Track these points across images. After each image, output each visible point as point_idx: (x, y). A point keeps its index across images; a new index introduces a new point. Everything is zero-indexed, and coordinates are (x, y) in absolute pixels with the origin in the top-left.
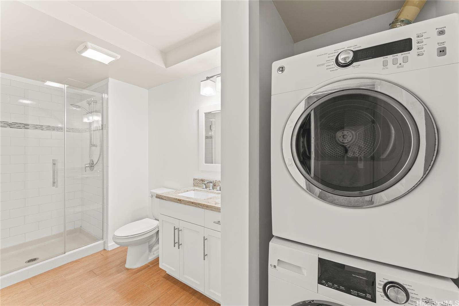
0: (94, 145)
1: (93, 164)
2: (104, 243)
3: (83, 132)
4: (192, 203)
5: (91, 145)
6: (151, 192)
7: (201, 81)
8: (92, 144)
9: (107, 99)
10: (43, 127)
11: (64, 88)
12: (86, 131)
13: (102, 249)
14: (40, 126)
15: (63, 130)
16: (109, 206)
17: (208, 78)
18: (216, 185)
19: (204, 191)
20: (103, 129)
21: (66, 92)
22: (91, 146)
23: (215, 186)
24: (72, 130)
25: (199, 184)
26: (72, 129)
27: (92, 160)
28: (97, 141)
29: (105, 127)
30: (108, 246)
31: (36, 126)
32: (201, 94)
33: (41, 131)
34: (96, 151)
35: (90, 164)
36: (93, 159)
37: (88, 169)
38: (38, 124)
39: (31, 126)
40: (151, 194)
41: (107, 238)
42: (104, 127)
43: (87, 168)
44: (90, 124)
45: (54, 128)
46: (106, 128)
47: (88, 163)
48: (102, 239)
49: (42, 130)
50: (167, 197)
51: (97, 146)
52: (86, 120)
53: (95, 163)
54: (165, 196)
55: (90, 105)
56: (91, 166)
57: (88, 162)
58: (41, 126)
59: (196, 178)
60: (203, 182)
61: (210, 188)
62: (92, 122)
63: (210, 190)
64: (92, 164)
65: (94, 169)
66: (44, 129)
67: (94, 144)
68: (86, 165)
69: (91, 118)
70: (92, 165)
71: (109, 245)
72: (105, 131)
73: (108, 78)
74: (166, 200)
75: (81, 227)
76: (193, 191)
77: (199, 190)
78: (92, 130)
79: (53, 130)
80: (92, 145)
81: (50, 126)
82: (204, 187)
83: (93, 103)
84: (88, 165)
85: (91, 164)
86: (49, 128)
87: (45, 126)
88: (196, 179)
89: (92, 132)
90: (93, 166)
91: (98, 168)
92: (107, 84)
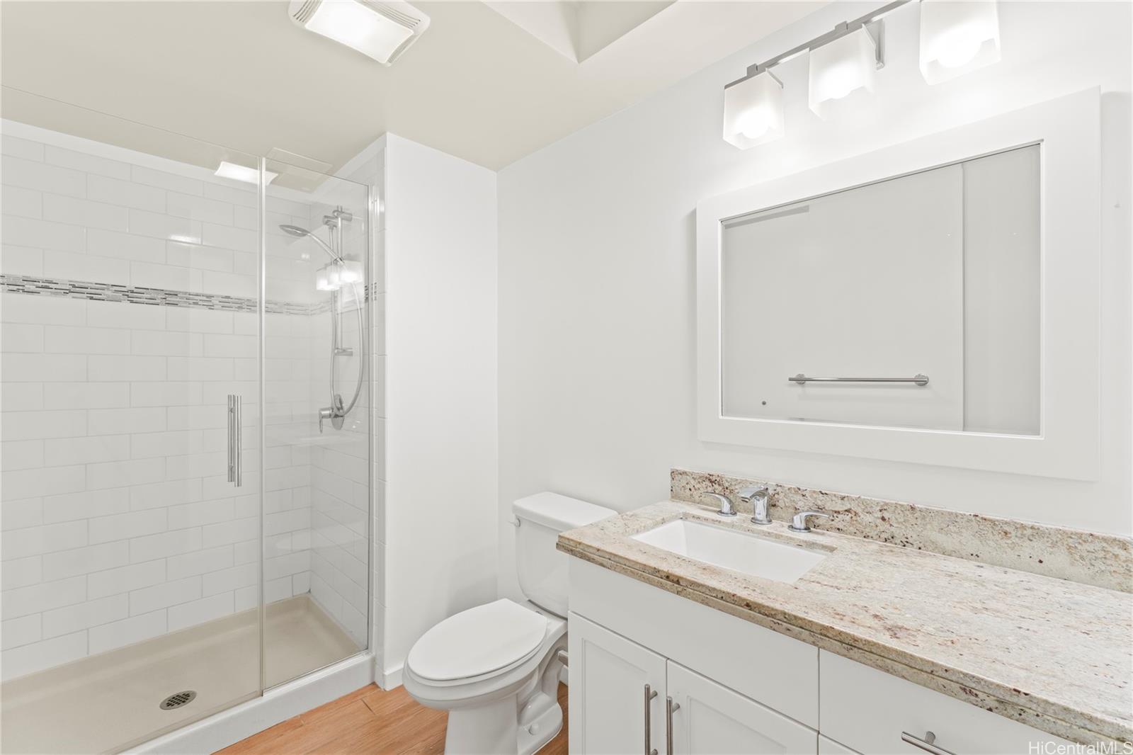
0: (344, 351)
1: (342, 408)
2: (373, 661)
3: (314, 314)
4: (748, 605)
5: (336, 351)
6: (516, 509)
7: (726, 87)
8: (338, 349)
9: (382, 215)
10: (215, 301)
11: (258, 183)
12: (323, 309)
13: (367, 682)
14: (205, 298)
15: (258, 308)
16: (386, 546)
17: (754, 70)
18: (781, 504)
19: (732, 525)
20: (370, 298)
21: (266, 196)
22: (336, 354)
23: (774, 506)
24: (289, 307)
25: (695, 493)
26: (288, 304)
27: (339, 396)
28: (352, 340)
29: (375, 292)
30: (383, 675)
31: (196, 298)
32: (724, 138)
33: (206, 311)
34: (351, 367)
35: (333, 409)
36: (341, 394)
37: (327, 421)
38: (200, 291)
39: (182, 298)
40: (514, 515)
41: (381, 644)
42: (371, 292)
43: (324, 420)
44: (334, 296)
45: (241, 304)
46: (377, 296)
47: (330, 406)
48: (367, 648)
49: (211, 307)
50: (611, 554)
51: (351, 354)
52: (323, 285)
53: (346, 406)
54: (598, 550)
55: (332, 229)
56: (336, 416)
57: (327, 402)
58: (208, 297)
59: (681, 468)
60: (716, 486)
61: (758, 517)
62: (337, 291)
63: (754, 520)
64: (339, 409)
65: (344, 426)
66: (216, 307)
67: (344, 347)
68: (323, 413)
69: (335, 277)
70: (338, 414)
71: (387, 673)
72: (375, 305)
73: (384, 133)
74: (602, 565)
75: (309, 591)
76: (680, 521)
77: (706, 520)
78: (339, 312)
79: (239, 307)
80: (340, 351)
81: (232, 296)
82: (726, 507)
83: (342, 219)
84: (327, 412)
85: (335, 410)
86: (228, 303)
87: (218, 296)
88: (685, 473)
89: (340, 315)
90: (342, 416)
91: (354, 421)
92: (381, 155)
